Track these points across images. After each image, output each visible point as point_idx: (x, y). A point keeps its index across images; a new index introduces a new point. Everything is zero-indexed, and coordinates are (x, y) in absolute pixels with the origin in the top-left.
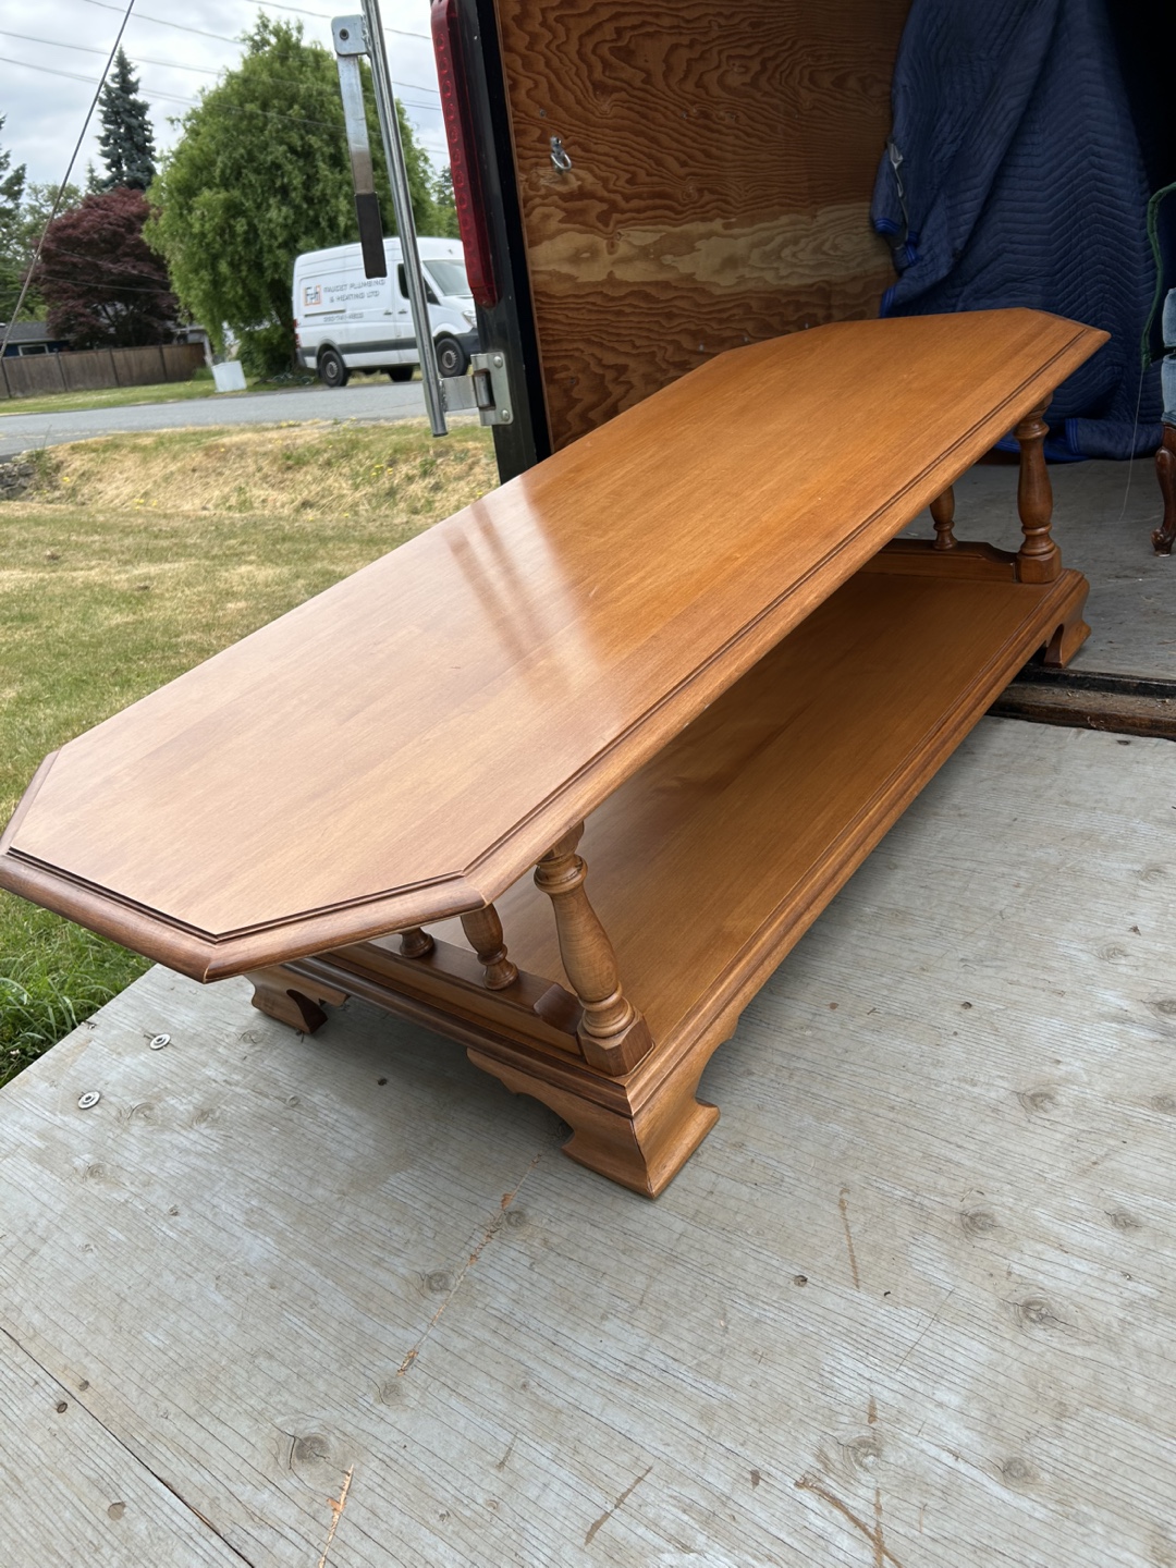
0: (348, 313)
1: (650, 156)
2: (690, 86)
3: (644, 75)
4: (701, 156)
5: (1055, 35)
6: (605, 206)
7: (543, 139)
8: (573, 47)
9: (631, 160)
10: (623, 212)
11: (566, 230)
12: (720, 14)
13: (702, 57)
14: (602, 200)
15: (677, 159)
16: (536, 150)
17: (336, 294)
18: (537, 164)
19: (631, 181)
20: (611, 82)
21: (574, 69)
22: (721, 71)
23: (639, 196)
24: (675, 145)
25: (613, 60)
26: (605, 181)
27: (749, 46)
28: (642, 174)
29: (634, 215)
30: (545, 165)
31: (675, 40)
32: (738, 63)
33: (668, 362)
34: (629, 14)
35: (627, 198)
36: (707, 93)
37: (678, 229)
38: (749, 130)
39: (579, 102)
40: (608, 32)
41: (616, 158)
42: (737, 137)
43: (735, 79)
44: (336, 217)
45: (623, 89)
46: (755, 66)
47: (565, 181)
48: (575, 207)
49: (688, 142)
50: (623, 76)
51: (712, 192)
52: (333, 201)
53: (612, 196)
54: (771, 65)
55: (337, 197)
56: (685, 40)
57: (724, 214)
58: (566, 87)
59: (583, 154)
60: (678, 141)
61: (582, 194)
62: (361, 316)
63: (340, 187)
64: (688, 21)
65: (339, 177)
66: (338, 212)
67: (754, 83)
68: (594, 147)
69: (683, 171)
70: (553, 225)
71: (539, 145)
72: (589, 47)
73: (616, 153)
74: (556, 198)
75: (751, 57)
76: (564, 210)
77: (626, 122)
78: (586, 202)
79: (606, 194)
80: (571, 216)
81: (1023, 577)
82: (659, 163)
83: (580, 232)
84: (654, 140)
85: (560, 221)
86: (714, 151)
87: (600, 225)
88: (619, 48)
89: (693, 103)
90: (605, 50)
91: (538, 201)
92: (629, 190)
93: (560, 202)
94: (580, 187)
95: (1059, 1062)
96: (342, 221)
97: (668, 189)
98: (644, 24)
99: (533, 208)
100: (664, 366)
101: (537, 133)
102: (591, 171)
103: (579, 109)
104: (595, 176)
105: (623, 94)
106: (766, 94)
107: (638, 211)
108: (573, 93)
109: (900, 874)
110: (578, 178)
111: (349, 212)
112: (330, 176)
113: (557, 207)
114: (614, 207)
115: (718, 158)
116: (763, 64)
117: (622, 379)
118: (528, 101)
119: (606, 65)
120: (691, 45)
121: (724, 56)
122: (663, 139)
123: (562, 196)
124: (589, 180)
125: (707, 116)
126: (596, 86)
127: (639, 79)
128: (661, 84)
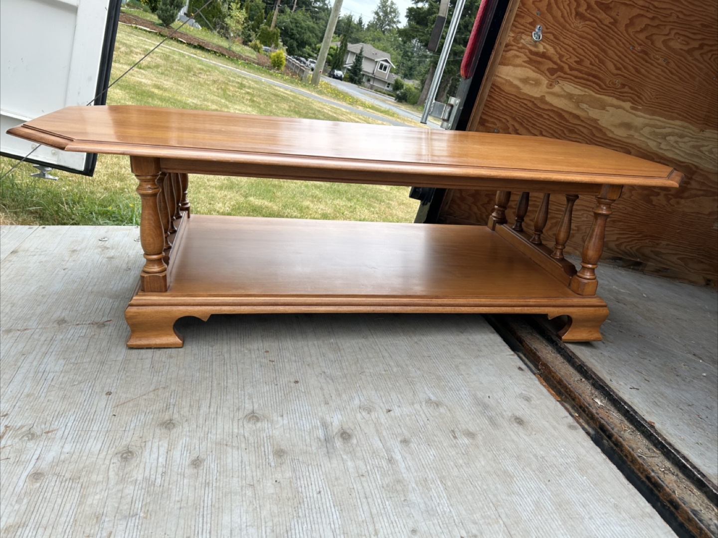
1: (596, 56)
2: (642, 36)
3: (612, 20)
4: (633, 71)
6: (555, 66)
7: (533, 24)
9: (584, 54)
10: (565, 73)
11: (525, 67)
12: (681, 12)
13: (657, 26)
14: (555, 63)
15: (615, 65)
16: (525, 27)
18: (523, 33)
19: (579, 63)
20: (588, 15)
22: (667, 37)
23: (580, 71)
24: (617, 58)
25: (595, 7)
26: (561, 56)
27: (695, 34)
28: (587, 63)
29: (573, 78)
30: (528, 35)
31: (642, 12)
32: (682, 38)
35: (571, 69)
36: (652, 44)
37: (598, 96)
38: (674, 72)
39: (563, 16)
41: (574, 49)
42: (663, 71)
43: (676, 45)
45: (594, 21)
46: (696, 44)
47: (536, 46)
48: (536, 59)
49: (628, 61)
50: (599, 16)
51: (631, 88)
53: (562, 64)
54: (706, 48)
56: (651, 16)
57: (633, 101)
58: (558, 7)
59: (554, 39)
60: (620, 57)
61: (544, 55)
64: (656, 8)
67: (690, 51)
68: (562, 39)
69: (616, 72)
70: (519, 61)
71: (528, 25)
73: (576, 47)
74: (527, 51)
75: (694, 40)
76: (529, 58)
77: (589, 36)
78: (544, 60)
79: (559, 62)
80: (530, 62)
82: (601, 61)
83: (534, 71)
84: (603, 50)
85: (524, 62)
86: (643, 71)
87: (548, 74)
88: (602, 3)
89: (640, 45)
91: (515, 48)
92: (575, 65)
93: (528, 54)
94: (544, 53)
97: (601, 75)
99: (511, 50)
101: (531, 20)
102: (555, 48)
103: (562, 20)
104: (556, 51)
105: (594, 24)
106: (696, 59)
107: (576, 77)
108: (562, 12)
110: (545, 48)
113: (525, 55)
114: (561, 69)
115: (644, 75)
116: (701, 47)
118: (533, 6)
119: (590, 8)
120: (653, 19)
121: (673, 32)
122: (610, 53)
123: (530, 51)
124: (551, 51)
125: (646, 54)
126: (578, 14)
127: (608, 21)
128: (622, 28)
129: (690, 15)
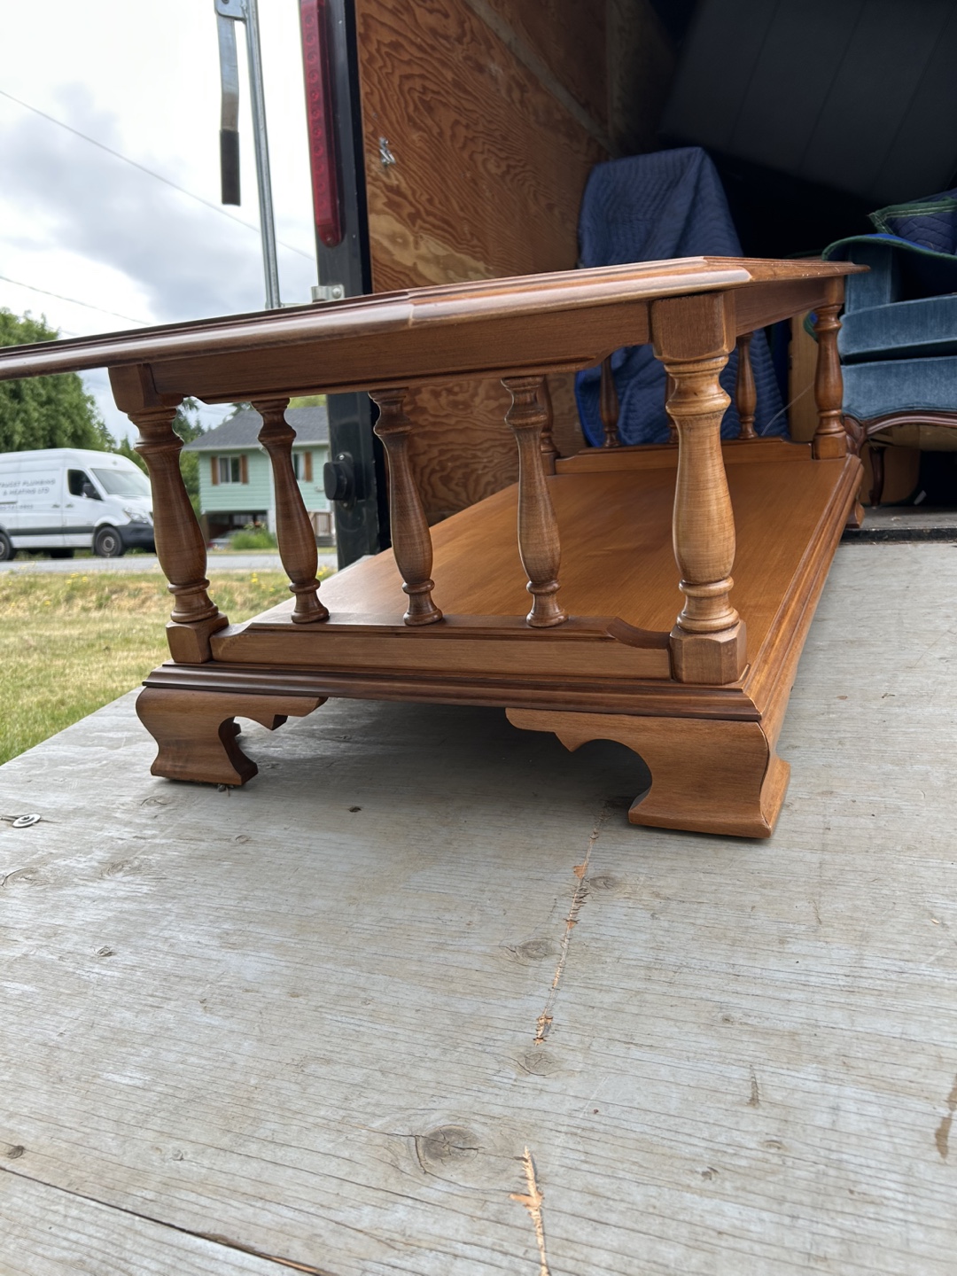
0: (19, 504)
1: (441, 190)
2: (466, 155)
3: (438, 130)
4: (473, 211)
5: (693, 205)
6: (412, 210)
7: (375, 135)
8: (396, 80)
9: (430, 186)
10: (424, 221)
11: (387, 214)
12: (484, 116)
13: (473, 139)
14: (411, 204)
15: (458, 203)
16: (370, 139)
17: (8, 490)
18: (370, 151)
19: (430, 201)
20: (418, 121)
21: (395, 98)
22: (484, 157)
23: (435, 216)
24: (457, 192)
25: (420, 107)
26: (414, 193)
27: (500, 150)
28: (436, 201)
29: (431, 228)
31: (457, 117)
32: (493, 157)
34: (430, 80)
35: (427, 212)
36: (476, 167)
37: (458, 255)
38: (500, 209)
39: (398, 122)
40: (418, 83)
41: (421, 179)
42: (492, 209)
43: (491, 167)
44: (11, 436)
45: (425, 131)
46: (503, 166)
47: (388, 175)
48: (394, 200)
49: (465, 196)
50: (427, 123)
51: (479, 240)
52: (10, 423)
53: (418, 206)
54: (512, 171)
55: (14, 420)
56: (464, 122)
57: (486, 261)
58: (390, 105)
59: (402, 163)
61: (399, 192)
62: (32, 506)
63: (18, 413)
64: (465, 109)
65: (17, 407)
66: (14, 432)
67: (503, 176)
68: (407, 161)
69: (461, 214)
70: (380, 204)
71: (372, 137)
72: (406, 88)
73: (421, 175)
74: (382, 185)
75: (502, 159)
76: (387, 197)
77: (427, 157)
78: (401, 199)
79: (414, 201)
80: (390, 204)
82: (446, 197)
83: (397, 220)
84: (443, 179)
85: (385, 205)
86: (480, 211)
87: (409, 223)
88: (424, 101)
89: (468, 169)
90: (416, 95)
92: (428, 207)
93: (384, 189)
94: (398, 186)
96: (17, 439)
97: (452, 222)
98: (438, 93)
101: (372, 129)
102: (405, 179)
103: (398, 127)
104: (407, 184)
105: (426, 136)
106: (509, 189)
107: (434, 226)
108: (395, 113)
110: (397, 179)
111: (23, 432)
112: (9, 405)
113: (382, 192)
114: (418, 214)
115: (481, 217)
116: (508, 168)
119: (416, 108)
120: (467, 127)
121: (487, 147)
122: (450, 183)
123: (386, 186)
124: (404, 185)
125: (476, 184)
126: (410, 119)
127: (435, 131)
128: (449, 143)
129: (490, 122)
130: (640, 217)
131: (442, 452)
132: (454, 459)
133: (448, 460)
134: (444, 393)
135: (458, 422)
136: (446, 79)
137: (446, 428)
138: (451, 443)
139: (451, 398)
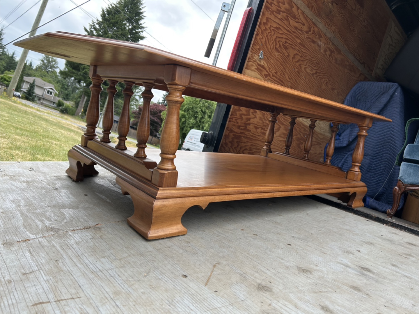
0: (197, 145)
1: (282, 71)
2: (297, 64)
3: (288, 55)
4: (294, 80)
5: (389, 101)
6: (267, 73)
7: (259, 49)
8: (274, 37)
9: (278, 69)
10: (271, 78)
11: (256, 72)
12: (310, 55)
13: (302, 61)
14: (267, 71)
15: (288, 77)
16: (256, 50)
17: (196, 140)
18: (255, 53)
19: (276, 73)
20: (279, 50)
21: (272, 42)
22: (306, 67)
23: (276, 77)
24: (289, 73)
25: (282, 46)
26: (269, 69)
27: (314, 67)
28: (279, 74)
29: (273, 81)
30: (257, 55)
31: (298, 53)
32: (310, 68)
33: (267, 119)
34: (290, 41)
35: (273, 76)
36: (301, 68)
38: (308, 84)
39: (270, 48)
40: (284, 40)
41: (274, 66)
42: (304, 82)
43: (308, 70)
44: (204, 127)
45: (281, 53)
46: (314, 71)
47: (260, 61)
48: (260, 69)
49: (293, 76)
50: (283, 51)
52: (205, 124)
53: (270, 73)
54: (318, 74)
55: (206, 123)
56: (300, 55)
58: (269, 43)
59: (267, 59)
60: (290, 73)
61: (263, 67)
62: (199, 146)
63: (208, 122)
64: (302, 52)
65: (209, 120)
67: (313, 74)
68: (270, 60)
69: (289, 80)
70: (253, 68)
71: (257, 50)
72: (278, 40)
73: (275, 65)
74: (257, 63)
75: (314, 69)
76: (257, 67)
77: (280, 60)
78: (264, 70)
79: (268, 71)
80: (258, 69)
81: (348, 177)
82: (284, 74)
83: (259, 74)
84: (284, 68)
85: (255, 69)
86: (298, 81)
87: (264, 77)
88: (285, 45)
89: (297, 68)
90: (281, 43)
91: (252, 60)
92: (274, 74)
93: (257, 65)
94: (263, 65)
95: (317, 266)
96: (205, 128)
97: (283, 81)
98: (292, 45)
99: (250, 61)
100: (266, 119)
101: (258, 47)
102: (267, 64)
103: (270, 50)
104: (268, 66)
105: (281, 55)
106: (314, 79)
107: (275, 80)
108: (270, 46)
109: (281, 217)
110: (263, 63)
111: (207, 127)
112: (207, 119)
113: (256, 65)
114: (269, 75)
115: (298, 83)
116: (316, 72)
117: (254, 114)
118: (259, 40)
119: (280, 46)
120: (301, 57)
121: (308, 64)
122: (287, 70)
123: (258, 64)
124: (266, 65)
125: (299, 73)
126: (276, 48)
127: (286, 54)
128: (291, 59)
129: (313, 58)
130: (370, 101)
131: (252, 145)
132: (256, 149)
133: (254, 148)
134: (260, 129)
135: (262, 139)
136: (297, 42)
137: (257, 139)
138: (258, 144)
139: (263, 131)
